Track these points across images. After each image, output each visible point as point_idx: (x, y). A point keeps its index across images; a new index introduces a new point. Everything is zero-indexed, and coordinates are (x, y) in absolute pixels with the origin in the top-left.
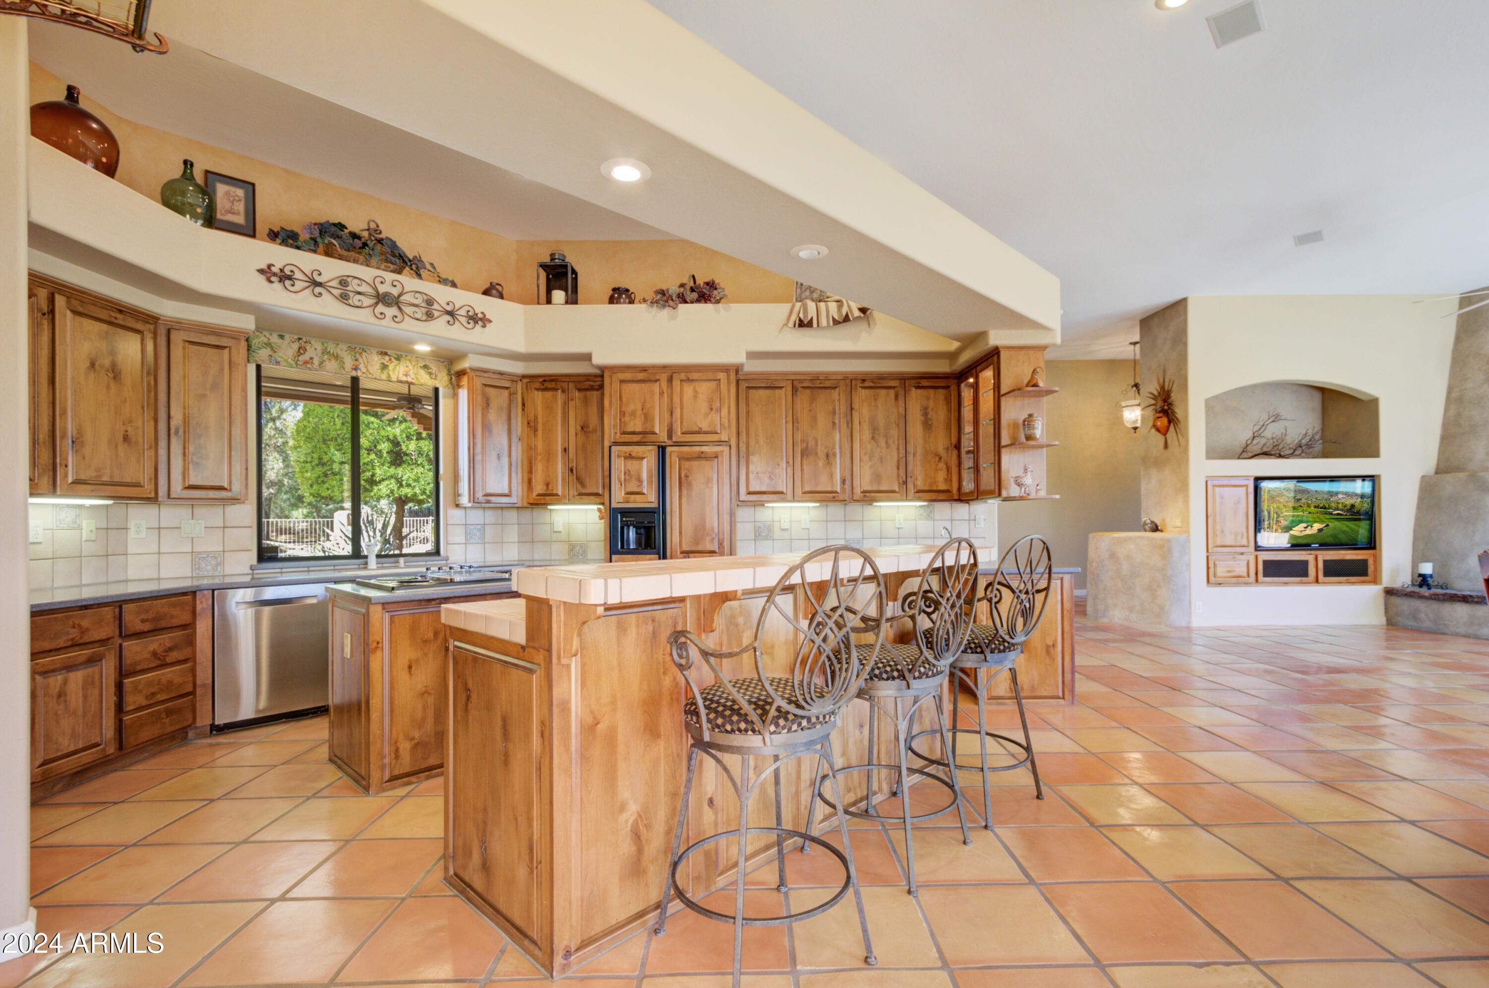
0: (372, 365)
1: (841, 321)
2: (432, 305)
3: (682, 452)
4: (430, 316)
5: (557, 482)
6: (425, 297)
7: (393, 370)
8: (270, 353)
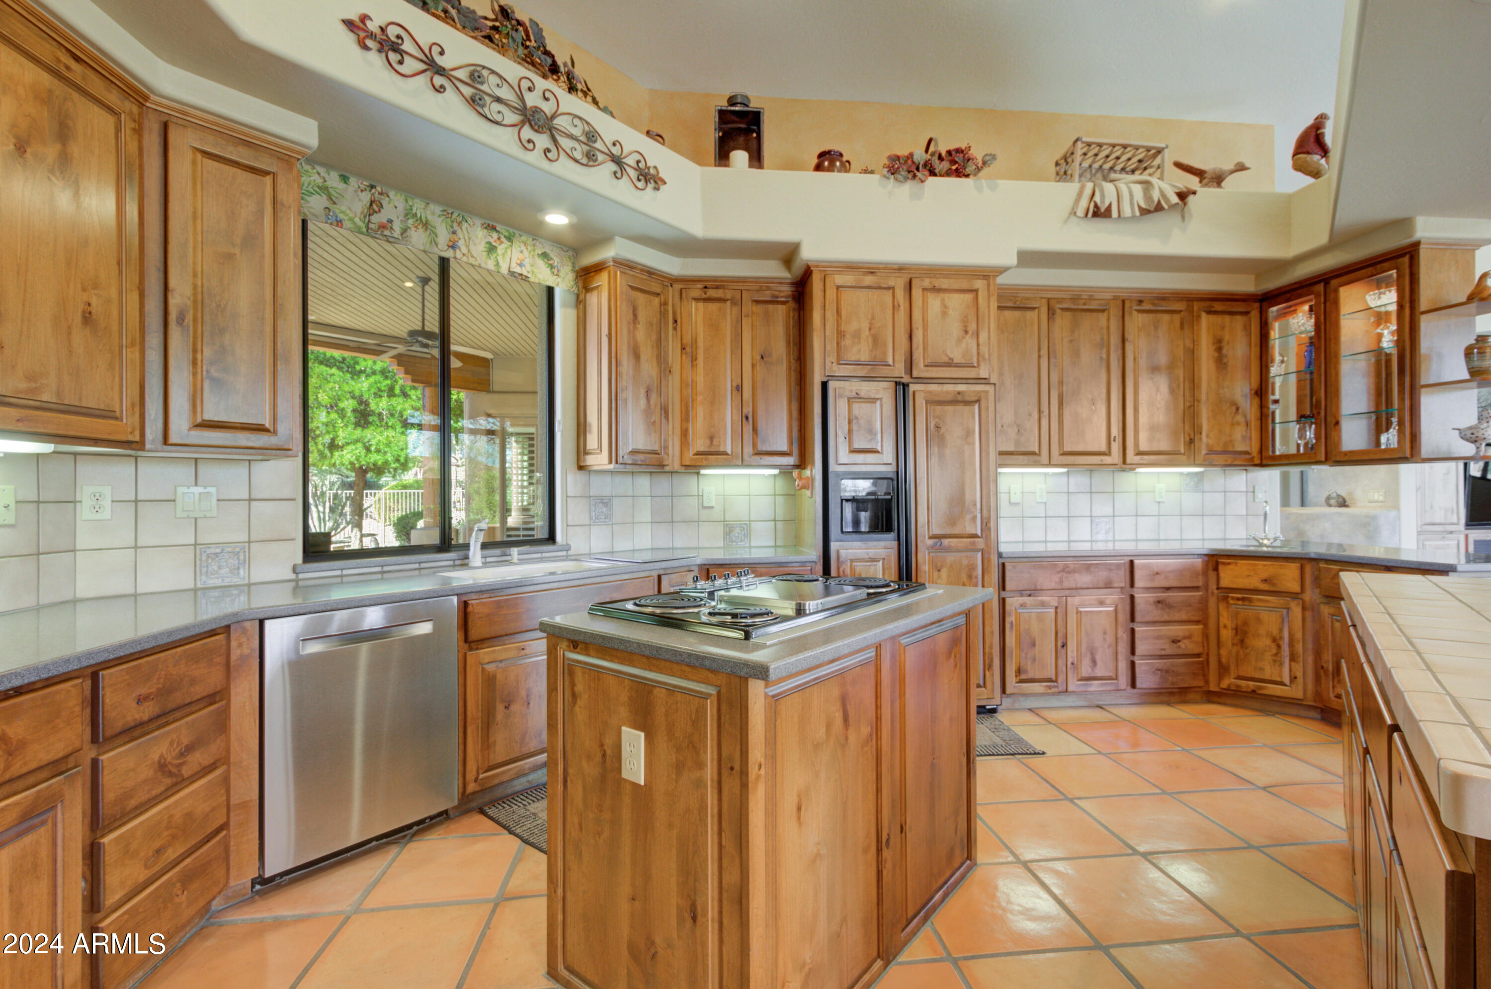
0: (475, 244)
1: (1152, 209)
2: (595, 142)
3: (930, 392)
4: (591, 157)
5: (725, 434)
6: (587, 128)
7: (503, 254)
8: (327, 204)
